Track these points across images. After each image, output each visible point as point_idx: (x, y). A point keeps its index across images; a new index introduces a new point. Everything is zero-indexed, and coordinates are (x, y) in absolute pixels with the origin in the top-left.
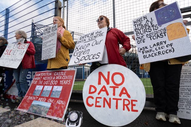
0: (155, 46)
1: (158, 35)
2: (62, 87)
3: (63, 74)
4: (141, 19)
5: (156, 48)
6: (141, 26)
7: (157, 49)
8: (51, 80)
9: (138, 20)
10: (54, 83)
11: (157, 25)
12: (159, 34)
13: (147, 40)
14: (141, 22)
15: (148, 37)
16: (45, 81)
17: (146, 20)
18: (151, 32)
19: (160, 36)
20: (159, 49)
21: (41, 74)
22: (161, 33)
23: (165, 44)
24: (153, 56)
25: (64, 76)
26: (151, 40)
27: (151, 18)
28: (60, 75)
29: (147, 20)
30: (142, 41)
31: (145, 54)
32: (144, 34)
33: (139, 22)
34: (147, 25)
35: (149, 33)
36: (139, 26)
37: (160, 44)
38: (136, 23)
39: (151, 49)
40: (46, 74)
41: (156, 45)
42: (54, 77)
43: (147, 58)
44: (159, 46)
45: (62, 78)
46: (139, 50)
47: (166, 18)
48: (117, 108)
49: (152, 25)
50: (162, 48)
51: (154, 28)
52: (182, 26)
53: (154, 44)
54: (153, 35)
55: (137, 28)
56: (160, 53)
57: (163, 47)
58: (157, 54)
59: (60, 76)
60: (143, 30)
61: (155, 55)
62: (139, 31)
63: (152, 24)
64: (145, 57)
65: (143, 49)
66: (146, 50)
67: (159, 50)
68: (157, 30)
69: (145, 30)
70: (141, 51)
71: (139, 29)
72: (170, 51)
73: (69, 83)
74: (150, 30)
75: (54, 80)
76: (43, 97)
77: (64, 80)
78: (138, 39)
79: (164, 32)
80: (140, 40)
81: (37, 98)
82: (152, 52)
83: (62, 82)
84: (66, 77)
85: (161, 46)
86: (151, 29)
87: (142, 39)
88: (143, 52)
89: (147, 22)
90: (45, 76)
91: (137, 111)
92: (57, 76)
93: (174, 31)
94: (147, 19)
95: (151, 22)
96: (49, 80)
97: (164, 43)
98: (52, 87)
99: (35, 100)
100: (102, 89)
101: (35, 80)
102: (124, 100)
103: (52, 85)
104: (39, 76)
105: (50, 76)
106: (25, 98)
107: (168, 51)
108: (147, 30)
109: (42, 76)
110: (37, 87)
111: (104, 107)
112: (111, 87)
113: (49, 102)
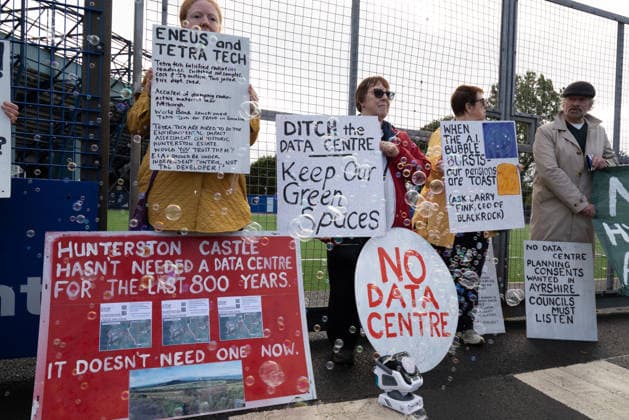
0: (477, 200)
2: (258, 298)
3: (248, 250)
4: (459, 128)
5: (479, 204)
6: (457, 145)
7: (480, 206)
8: (189, 276)
10: (210, 284)
11: (484, 155)
12: (485, 177)
13: (466, 181)
14: (458, 134)
15: (468, 175)
16: (155, 278)
18: (474, 167)
19: (487, 182)
20: (484, 207)
21: (106, 245)
22: (488, 175)
24: (473, 221)
25: (250, 256)
26: (472, 184)
27: (477, 135)
28: (233, 254)
29: (469, 136)
30: (457, 181)
31: (460, 212)
32: (462, 166)
33: (454, 131)
34: (468, 147)
36: (453, 142)
37: (485, 198)
39: (471, 203)
41: (480, 198)
42: (204, 262)
43: (464, 221)
44: (483, 201)
45: (245, 265)
46: (451, 201)
49: (476, 152)
51: (480, 160)
53: (477, 195)
54: (477, 175)
55: (450, 144)
56: (484, 217)
57: (489, 206)
58: (480, 217)
59: (232, 258)
60: (461, 155)
61: (477, 218)
62: (453, 156)
63: (477, 150)
64: (460, 218)
65: (457, 200)
66: (463, 203)
67: (483, 210)
68: (484, 167)
69: (465, 158)
70: (455, 203)
71: (454, 150)
72: (498, 215)
73: (283, 283)
74: (472, 162)
75: (204, 274)
76: (184, 348)
77: (260, 272)
78: (449, 173)
79: (493, 175)
80: (453, 177)
81: (144, 356)
82: (472, 212)
83: (253, 281)
84: (262, 261)
85: (486, 202)
86: (474, 160)
87: (458, 177)
88: (457, 206)
89: (468, 139)
90: (140, 260)
92: (221, 258)
93: (506, 179)
94: (468, 132)
95: (476, 144)
97: (491, 198)
98: (206, 301)
99: (139, 365)
100: (392, 292)
101: (70, 279)
102: (431, 314)
103: (204, 295)
104: (92, 258)
105: (173, 258)
106: (49, 377)
107: (495, 215)
108: (468, 160)
109: (119, 254)
110: (111, 312)
111: (401, 334)
112: (407, 287)
113: (228, 359)
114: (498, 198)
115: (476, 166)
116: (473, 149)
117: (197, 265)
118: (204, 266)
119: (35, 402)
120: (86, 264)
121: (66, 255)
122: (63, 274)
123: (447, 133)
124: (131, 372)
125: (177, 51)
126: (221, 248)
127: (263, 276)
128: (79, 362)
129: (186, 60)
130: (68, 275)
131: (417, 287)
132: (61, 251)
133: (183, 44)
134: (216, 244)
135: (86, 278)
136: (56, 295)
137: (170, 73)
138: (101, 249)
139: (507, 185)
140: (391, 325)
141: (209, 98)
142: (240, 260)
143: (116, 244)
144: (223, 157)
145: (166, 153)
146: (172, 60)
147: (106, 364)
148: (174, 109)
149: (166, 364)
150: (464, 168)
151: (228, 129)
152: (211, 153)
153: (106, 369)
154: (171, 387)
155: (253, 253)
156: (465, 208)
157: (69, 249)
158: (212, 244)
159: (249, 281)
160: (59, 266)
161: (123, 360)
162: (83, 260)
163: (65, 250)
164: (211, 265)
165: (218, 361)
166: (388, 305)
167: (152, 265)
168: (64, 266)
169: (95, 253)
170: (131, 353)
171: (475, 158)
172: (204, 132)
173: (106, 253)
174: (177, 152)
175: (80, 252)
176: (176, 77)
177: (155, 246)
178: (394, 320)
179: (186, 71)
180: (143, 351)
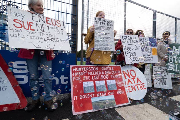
2: (115, 80)
3: (111, 69)
8: (100, 75)
10: (105, 77)
16: (93, 76)
21: (83, 68)
25: (112, 70)
28: (109, 70)
40: (91, 69)
42: (103, 72)
45: (111, 73)
48: (138, 90)
59: (109, 71)
75: (103, 75)
77: (114, 74)
81: (94, 94)
83: (113, 76)
84: (114, 72)
90: (90, 72)
91: (146, 88)
92: (106, 71)
96: (97, 75)
98: (104, 81)
99: (93, 97)
100: (128, 81)
101: (76, 76)
102: (140, 84)
103: (103, 80)
104: (80, 71)
105: (97, 71)
106: (75, 100)
109: (85, 70)
110: (85, 84)
111: (133, 91)
112: (132, 79)
113: (111, 95)
117: (102, 73)
118: (103, 73)
119: (72, 106)
120: (79, 73)
121: (75, 70)
122: (74, 75)
123: (141, 40)
124: (91, 98)
125: (99, 23)
126: (106, 69)
127: (115, 75)
128: (80, 96)
129: (101, 25)
130: (75, 75)
131: (135, 78)
132: (73, 70)
133: (101, 22)
134: (105, 68)
135: (79, 76)
136: (73, 80)
137: (98, 28)
138: (82, 69)
139: (154, 53)
140: (130, 89)
141: (106, 34)
142: (110, 71)
143: (85, 68)
144: (109, 47)
145: (98, 46)
146: (98, 25)
147: (86, 96)
148: (99, 36)
149: (98, 96)
151: (110, 41)
152: (107, 46)
153: (86, 98)
154: (100, 102)
155: (113, 70)
157: (75, 69)
158: (104, 68)
159: (112, 76)
160: (73, 73)
161: (89, 95)
162: (78, 72)
163: (74, 69)
164: (104, 73)
165: (109, 95)
166: (128, 84)
167: (92, 73)
168: (74, 73)
169: (81, 70)
170: (90, 94)
172: (105, 41)
173: (83, 70)
174: (100, 46)
175: (77, 70)
176: (99, 29)
177: (93, 68)
178: (130, 88)
179: (101, 28)
180: (93, 93)
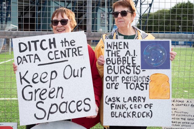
0: (130, 101)
1: (137, 84)
4: (119, 45)
5: (131, 105)
6: (116, 57)
7: (132, 107)
9: (115, 44)
11: (139, 66)
12: (139, 83)
13: (122, 86)
14: (119, 49)
15: (124, 82)
17: (126, 49)
18: (129, 75)
19: (140, 87)
20: (135, 107)
22: (142, 82)
23: (144, 101)
24: (124, 117)
26: (127, 88)
27: (134, 51)
29: (128, 51)
30: (114, 85)
31: (114, 110)
32: (119, 74)
33: (115, 47)
34: (126, 59)
35: (126, 75)
36: (114, 55)
37: (137, 100)
38: (111, 47)
39: (124, 103)
41: (132, 100)
43: (116, 117)
44: (135, 103)
46: (107, 101)
47: (153, 60)
49: (133, 64)
50: (139, 108)
51: (136, 70)
52: (168, 82)
53: (130, 98)
54: (132, 82)
55: (110, 57)
56: (134, 115)
57: (140, 106)
58: (131, 115)
60: (120, 66)
61: (128, 115)
62: (113, 66)
63: (134, 62)
64: (113, 114)
65: (112, 100)
66: (117, 103)
67: (134, 110)
68: (139, 76)
69: (122, 68)
70: (110, 103)
71: (114, 62)
72: (147, 114)
74: (128, 71)
78: (108, 79)
79: (146, 82)
80: (110, 82)
82: (124, 110)
85: (137, 104)
86: (130, 70)
87: (115, 82)
88: (112, 104)
89: (127, 54)
93: (158, 86)
94: (128, 48)
95: (133, 58)
97: (142, 100)
107: (145, 114)
108: (125, 70)
114: (148, 101)
115: (132, 74)
116: (130, 61)
123: (109, 48)
139: (158, 91)
150: (120, 76)
156: (118, 107)
171: (132, 68)
